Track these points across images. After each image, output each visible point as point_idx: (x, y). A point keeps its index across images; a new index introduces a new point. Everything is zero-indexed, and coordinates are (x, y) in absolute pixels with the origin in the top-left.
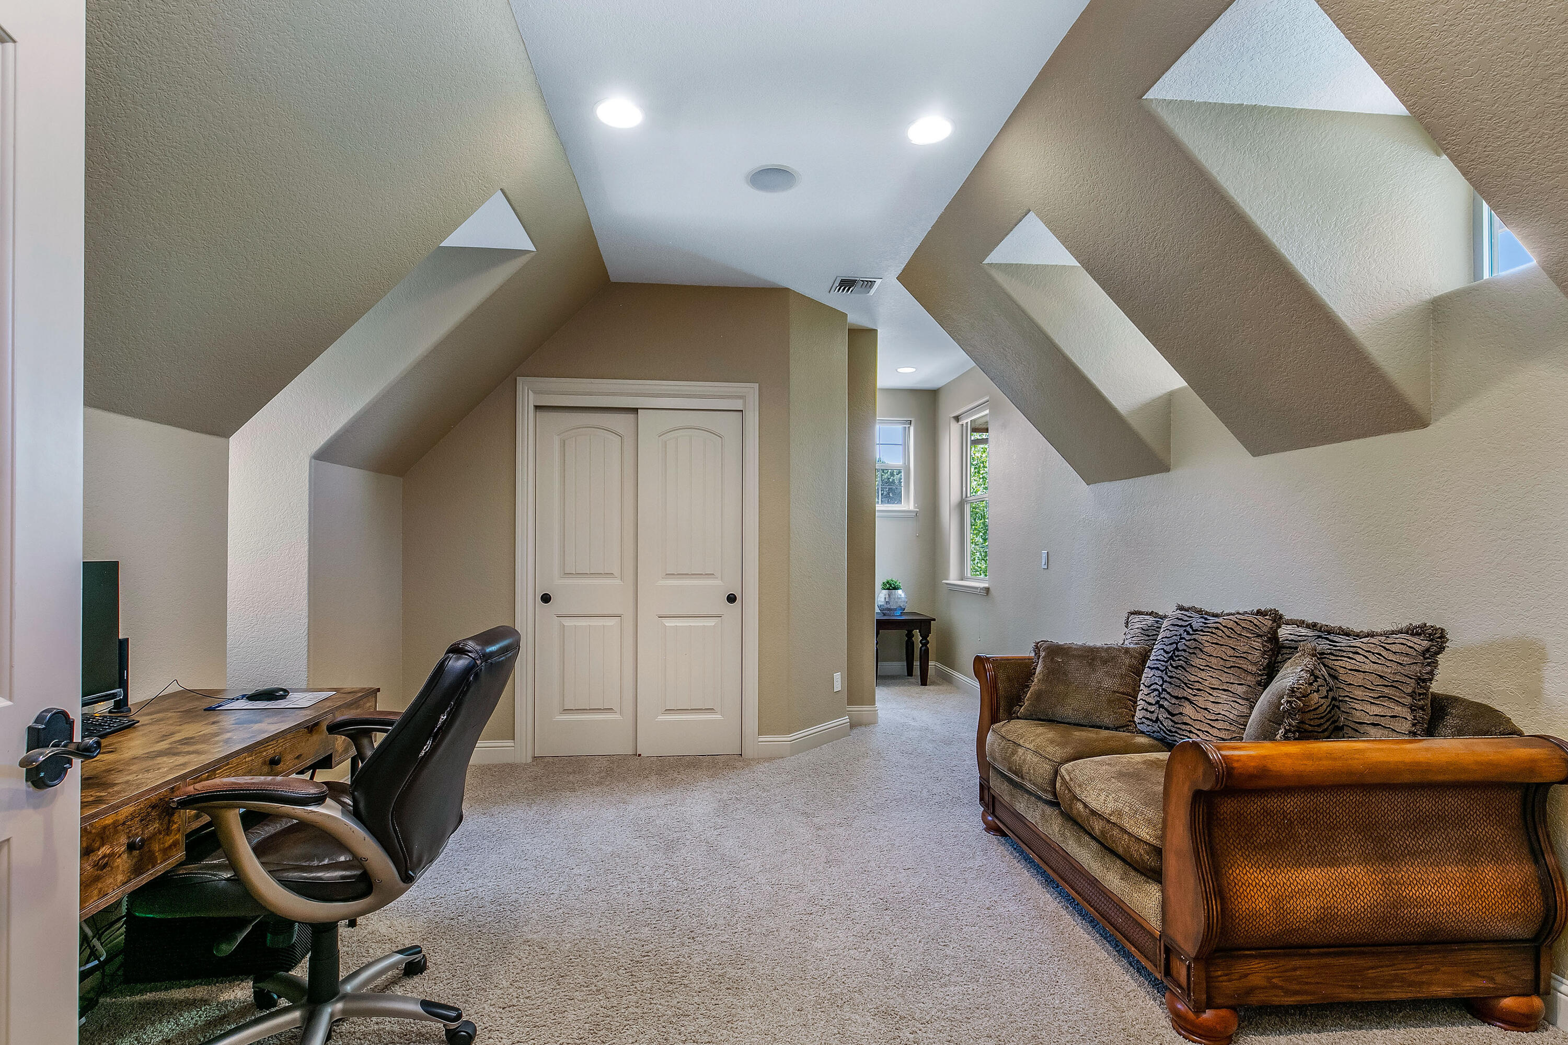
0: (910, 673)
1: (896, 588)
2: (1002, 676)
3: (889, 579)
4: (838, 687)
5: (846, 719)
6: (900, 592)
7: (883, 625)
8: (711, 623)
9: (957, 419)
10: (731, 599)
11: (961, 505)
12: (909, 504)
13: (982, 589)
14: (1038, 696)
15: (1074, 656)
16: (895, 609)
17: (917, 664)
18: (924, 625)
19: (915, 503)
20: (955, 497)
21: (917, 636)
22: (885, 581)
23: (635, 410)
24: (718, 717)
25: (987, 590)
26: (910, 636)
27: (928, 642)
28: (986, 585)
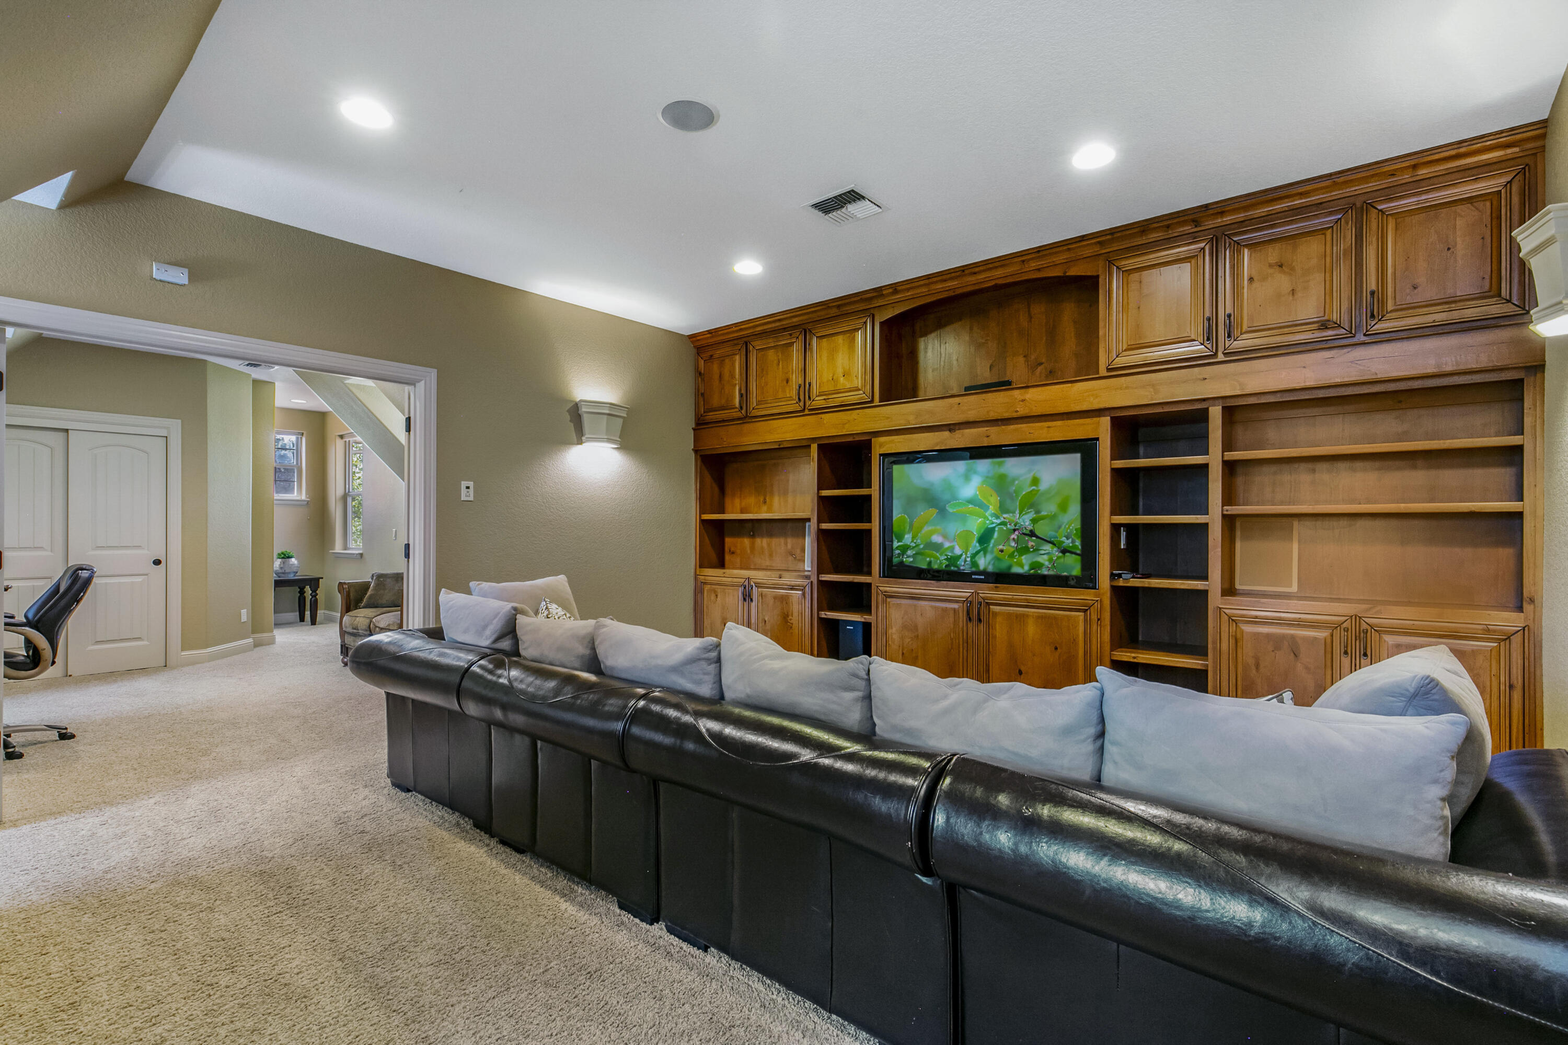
0: (302, 619)
1: (289, 557)
2: (352, 590)
3: (283, 550)
4: (244, 618)
5: (251, 640)
6: (293, 560)
7: (279, 584)
8: (139, 579)
9: (341, 437)
10: (157, 562)
11: (345, 498)
12: (299, 493)
13: (357, 554)
14: (371, 596)
15: (389, 578)
16: (289, 573)
17: (308, 613)
18: (314, 583)
19: (306, 494)
20: (340, 491)
21: (308, 590)
22: (280, 552)
23: (67, 431)
24: (145, 643)
25: (361, 555)
26: (302, 592)
27: (317, 594)
28: (361, 552)
